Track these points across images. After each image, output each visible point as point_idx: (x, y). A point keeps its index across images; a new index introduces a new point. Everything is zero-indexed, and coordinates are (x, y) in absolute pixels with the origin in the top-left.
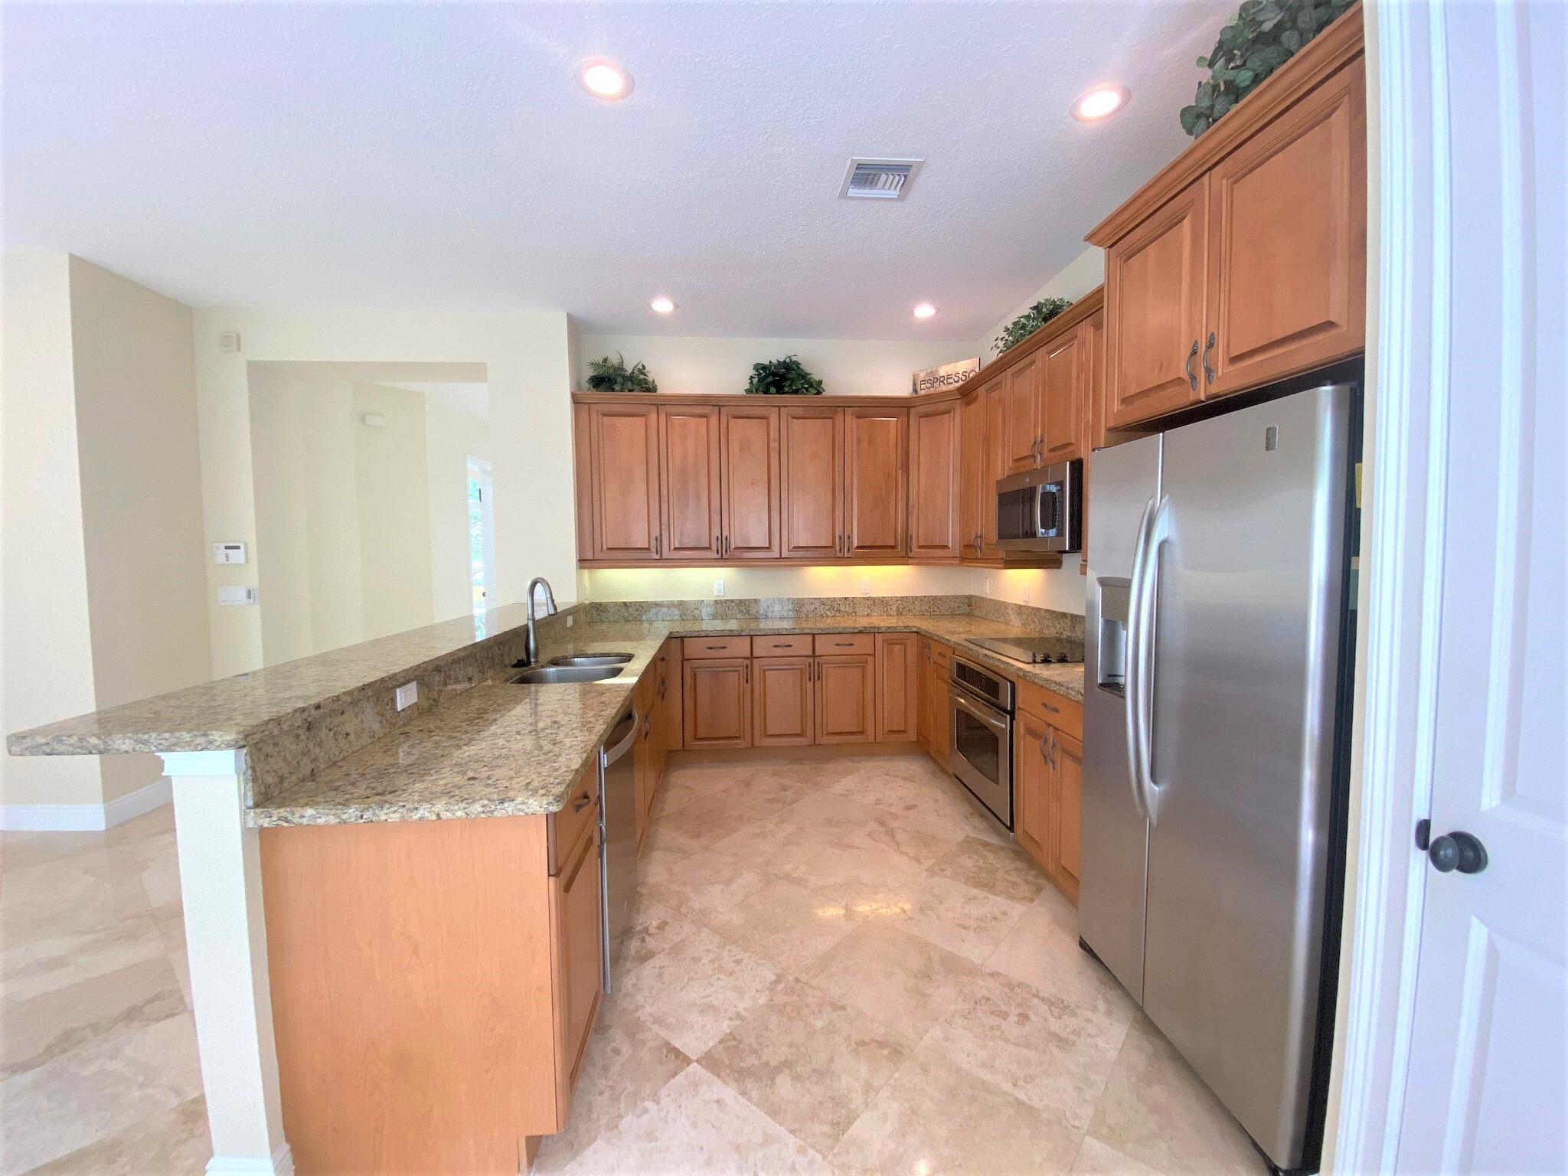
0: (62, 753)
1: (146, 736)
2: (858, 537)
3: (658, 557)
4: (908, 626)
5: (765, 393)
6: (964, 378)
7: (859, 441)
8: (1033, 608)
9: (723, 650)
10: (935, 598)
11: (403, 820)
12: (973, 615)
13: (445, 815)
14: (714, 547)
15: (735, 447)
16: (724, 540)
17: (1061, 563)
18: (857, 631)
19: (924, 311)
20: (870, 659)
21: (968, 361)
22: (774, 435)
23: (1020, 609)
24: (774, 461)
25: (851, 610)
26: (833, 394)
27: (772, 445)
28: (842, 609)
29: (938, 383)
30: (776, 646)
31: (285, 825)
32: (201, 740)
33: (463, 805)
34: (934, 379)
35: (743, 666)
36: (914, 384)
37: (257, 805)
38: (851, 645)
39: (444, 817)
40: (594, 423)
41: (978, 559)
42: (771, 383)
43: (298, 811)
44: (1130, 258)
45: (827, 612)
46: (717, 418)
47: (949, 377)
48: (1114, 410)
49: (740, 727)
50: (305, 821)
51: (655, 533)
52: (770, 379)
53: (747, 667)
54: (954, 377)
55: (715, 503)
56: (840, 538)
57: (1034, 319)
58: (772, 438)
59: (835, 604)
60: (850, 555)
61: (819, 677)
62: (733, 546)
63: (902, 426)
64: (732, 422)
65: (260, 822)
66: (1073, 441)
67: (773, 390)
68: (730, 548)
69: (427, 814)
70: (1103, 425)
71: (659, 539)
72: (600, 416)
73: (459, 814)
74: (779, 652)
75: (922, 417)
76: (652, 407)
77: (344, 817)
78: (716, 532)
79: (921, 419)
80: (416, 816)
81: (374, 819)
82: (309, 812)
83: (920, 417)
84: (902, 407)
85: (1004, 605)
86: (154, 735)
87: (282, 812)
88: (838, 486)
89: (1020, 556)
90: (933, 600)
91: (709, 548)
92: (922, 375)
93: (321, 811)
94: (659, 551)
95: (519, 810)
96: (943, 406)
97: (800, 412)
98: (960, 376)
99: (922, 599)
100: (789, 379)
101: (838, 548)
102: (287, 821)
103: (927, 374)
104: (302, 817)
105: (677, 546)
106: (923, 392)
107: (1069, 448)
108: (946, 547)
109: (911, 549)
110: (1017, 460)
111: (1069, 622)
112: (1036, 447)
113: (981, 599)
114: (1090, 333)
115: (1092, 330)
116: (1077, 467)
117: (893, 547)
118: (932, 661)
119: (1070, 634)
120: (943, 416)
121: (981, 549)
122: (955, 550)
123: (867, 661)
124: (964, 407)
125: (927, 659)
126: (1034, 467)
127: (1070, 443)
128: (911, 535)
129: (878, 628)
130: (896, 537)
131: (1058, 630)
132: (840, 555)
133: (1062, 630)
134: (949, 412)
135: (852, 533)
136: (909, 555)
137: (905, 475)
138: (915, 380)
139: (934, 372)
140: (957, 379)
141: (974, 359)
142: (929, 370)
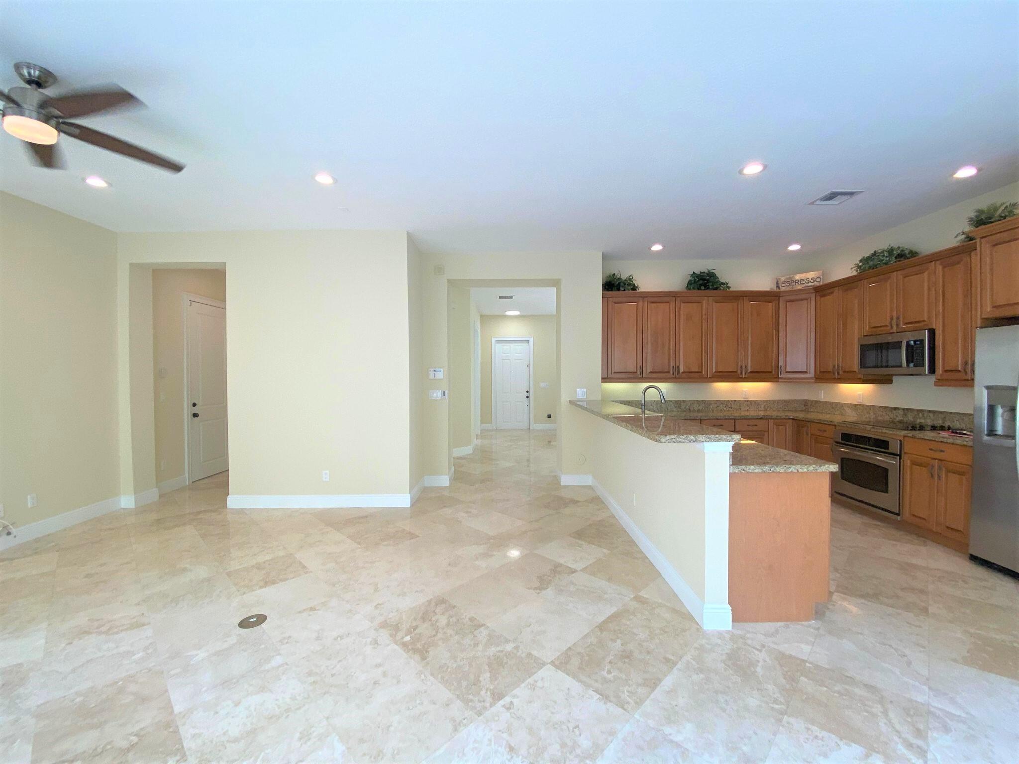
0: (680, 442)
1: (710, 436)
2: (752, 367)
3: (641, 377)
4: (788, 416)
5: (698, 289)
7: (751, 315)
8: (867, 406)
10: (785, 401)
11: (785, 472)
12: (808, 411)
13: (800, 470)
14: (671, 372)
16: (676, 368)
17: (892, 381)
19: (795, 247)
20: (766, 434)
21: (815, 272)
22: (705, 310)
23: (855, 407)
24: (705, 325)
25: (738, 408)
26: (735, 289)
27: (704, 317)
29: (794, 284)
31: (743, 472)
32: (729, 438)
33: (806, 467)
34: (792, 282)
36: (777, 283)
37: (733, 465)
38: (756, 425)
39: (799, 471)
40: (610, 307)
41: (835, 379)
42: (701, 285)
43: (748, 467)
44: (996, 245)
45: (725, 408)
47: (802, 280)
48: (989, 310)
50: (750, 471)
51: (639, 364)
52: (701, 282)
54: (805, 281)
55: (672, 348)
56: (740, 367)
57: (887, 257)
58: (704, 312)
59: (728, 404)
60: (746, 377)
63: (775, 306)
64: (682, 305)
65: (735, 471)
66: (926, 319)
67: (703, 288)
68: (680, 372)
69: (794, 470)
70: (979, 316)
71: (641, 368)
72: (613, 303)
73: (805, 470)
75: (789, 302)
76: (640, 298)
77: (764, 470)
78: (672, 364)
80: (790, 470)
81: (775, 471)
82: (752, 467)
83: (787, 302)
84: (776, 296)
85: (842, 405)
86: (713, 436)
87: (743, 467)
88: (740, 339)
89: (870, 377)
91: (668, 372)
92: (783, 279)
93: (756, 467)
94: (641, 373)
95: (827, 470)
96: (804, 296)
97: (719, 299)
98: (811, 280)
99: (778, 401)
100: (711, 282)
102: (744, 470)
103: (787, 279)
104: (749, 469)
105: (651, 371)
106: (784, 288)
107: (923, 323)
108: (806, 372)
109: (781, 373)
110: (874, 327)
111: (901, 412)
112: (893, 321)
113: (817, 402)
114: (940, 268)
115: (941, 267)
116: (932, 333)
117: (771, 372)
118: (810, 434)
119: (902, 419)
120: (803, 302)
121: (838, 373)
122: (811, 374)
123: (764, 435)
124: (818, 298)
125: (805, 433)
126: (891, 331)
127: (924, 321)
128: (781, 366)
129: (771, 416)
130: (772, 367)
131: (892, 417)
132: (740, 376)
133: (895, 417)
134: (806, 299)
135: (748, 364)
136: (780, 377)
137: (777, 333)
138: (778, 281)
139: (790, 277)
140: (807, 282)
141: (819, 272)
142: (788, 277)
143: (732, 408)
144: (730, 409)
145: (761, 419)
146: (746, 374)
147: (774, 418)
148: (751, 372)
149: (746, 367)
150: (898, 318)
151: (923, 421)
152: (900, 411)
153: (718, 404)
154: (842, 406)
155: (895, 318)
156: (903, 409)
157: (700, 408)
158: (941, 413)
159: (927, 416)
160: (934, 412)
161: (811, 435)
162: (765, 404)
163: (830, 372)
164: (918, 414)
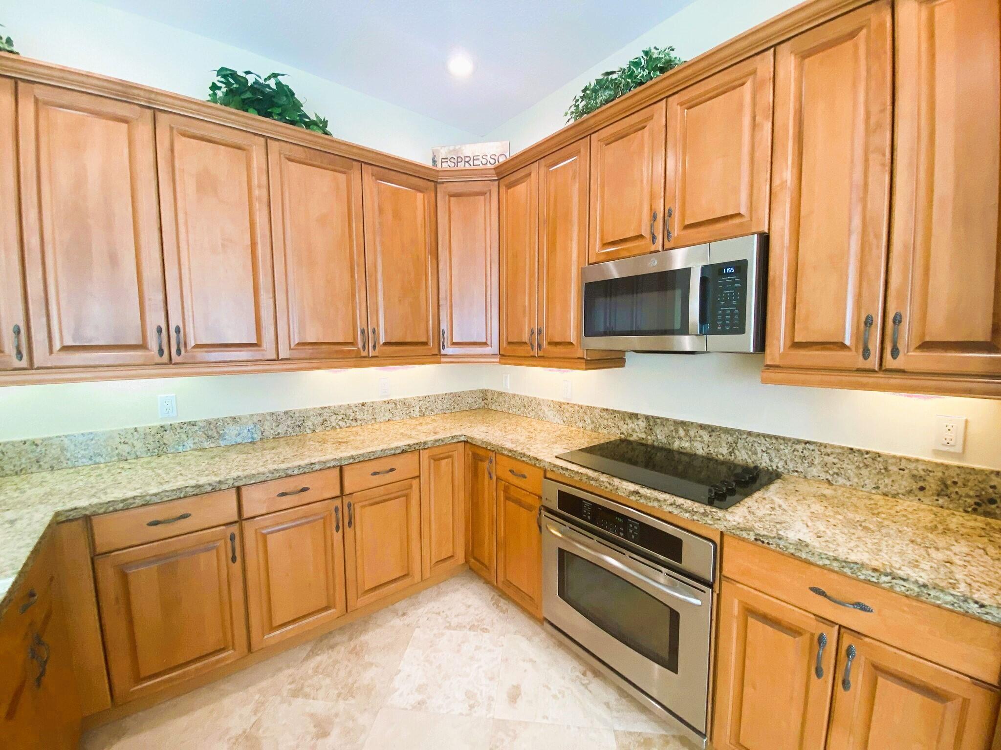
2: (386, 332)
3: (23, 364)
6: (492, 161)
7: (381, 210)
9: (183, 521)
14: (153, 344)
15: (188, 186)
16: (173, 334)
17: (624, 362)
18: (398, 451)
19: (461, 65)
20: (416, 483)
21: (498, 144)
22: (258, 178)
23: (560, 407)
24: (261, 219)
25: (370, 417)
27: (256, 192)
28: (359, 417)
29: (463, 163)
30: (283, 494)
35: (225, 539)
38: (392, 470)
41: (534, 357)
45: (340, 423)
46: (150, 126)
49: (225, 634)
53: (232, 538)
54: (481, 159)
55: (151, 272)
56: (363, 332)
58: (255, 182)
59: (349, 412)
60: (376, 353)
61: (350, 523)
62: (191, 343)
63: (429, 202)
64: (181, 143)
66: (743, 211)
68: (185, 344)
71: (22, 330)
74: (287, 502)
78: (156, 319)
79: (452, 199)
83: (450, 196)
84: (430, 181)
85: (535, 402)
88: (358, 265)
90: (453, 397)
91: (143, 346)
94: (25, 352)
96: (479, 186)
97: (299, 153)
98: (489, 159)
101: (360, 345)
103: (450, 152)
105: (69, 342)
107: (736, 221)
108: (484, 344)
109: (444, 345)
110: (613, 243)
111: (642, 424)
112: (655, 223)
113: (500, 394)
114: (788, 63)
115: (792, 59)
116: (765, 241)
117: (425, 344)
118: (494, 478)
119: (644, 436)
120: (477, 198)
121: (540, 346)
122: (494, 349)
123: (411, 487)
124: (503, 189)
125: (487, 475)
126: (653, 248)
127: (739, 215)
128: (443, 330)
129: (425, 443)
130: (427, 331)
131: (623, 430)
132: (364, 354)
133: (630, 431)
134: (483, 194)
135: (378, 326)
136: (443, 352)
137: (435, 262)
138: (435, 156)
139: (454, 150)
140: (484, 162)
141: (504, 142)
142: (451, 148)
143: (356, 420)
144: (354, 423)
145: (403, 452)
146: (374, 347)
147: (429, 445)
148: (386, 344)
149: (374, 332)
150: (668, 214)
151: (686, 444)
152: (640, 422)
153: (326, 415)
154: (539, 404)
155: (660, 217)
156: (647, 418)
157: (281, 430)
158: (727, 431)
159: (695, 437)
160: (711, 430)
161: (498, 478)
162: (421, 403)
163: (525, 343)
164: (677, 431)
